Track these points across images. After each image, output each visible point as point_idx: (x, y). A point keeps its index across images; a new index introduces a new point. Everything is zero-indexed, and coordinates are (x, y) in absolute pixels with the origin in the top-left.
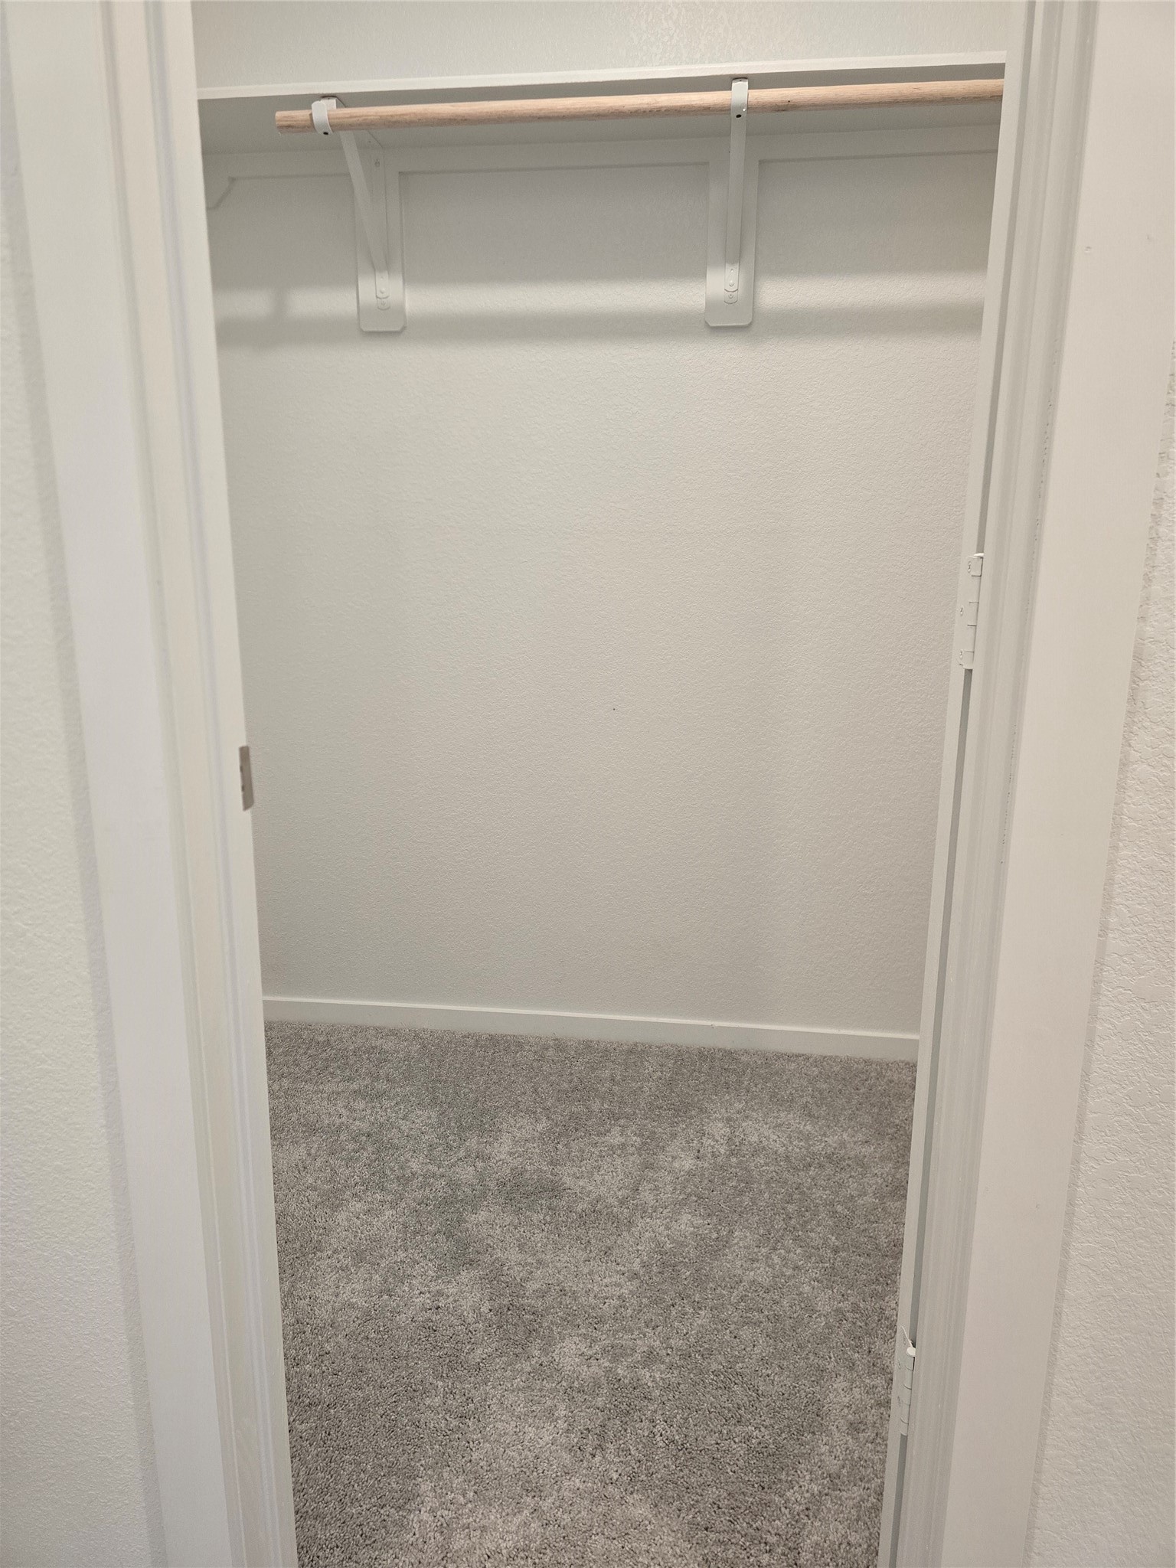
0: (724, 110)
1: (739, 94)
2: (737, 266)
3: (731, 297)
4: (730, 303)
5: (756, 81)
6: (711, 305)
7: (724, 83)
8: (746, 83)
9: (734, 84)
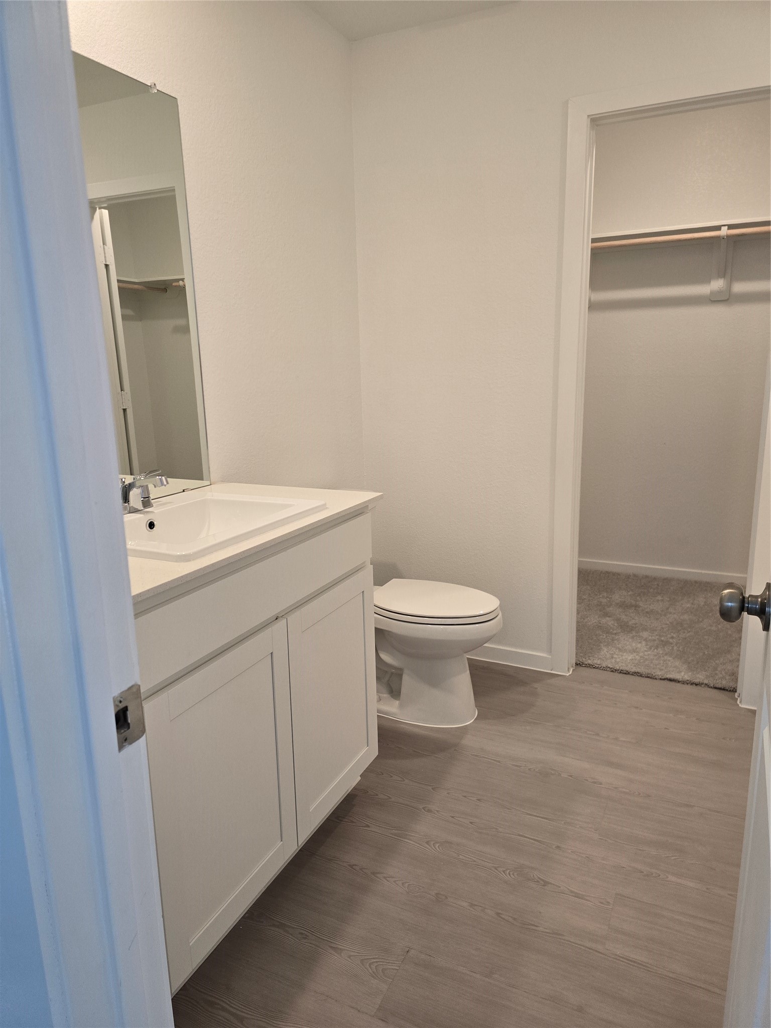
0: (718, 237)
1: (724, 231)
2: (723, 279)
3: (720, 290)
4: (720, 292)
5: (730, 227)
6: (712, 293)
7: (718, 228)
8: (727, 227)
9: (722, 227)
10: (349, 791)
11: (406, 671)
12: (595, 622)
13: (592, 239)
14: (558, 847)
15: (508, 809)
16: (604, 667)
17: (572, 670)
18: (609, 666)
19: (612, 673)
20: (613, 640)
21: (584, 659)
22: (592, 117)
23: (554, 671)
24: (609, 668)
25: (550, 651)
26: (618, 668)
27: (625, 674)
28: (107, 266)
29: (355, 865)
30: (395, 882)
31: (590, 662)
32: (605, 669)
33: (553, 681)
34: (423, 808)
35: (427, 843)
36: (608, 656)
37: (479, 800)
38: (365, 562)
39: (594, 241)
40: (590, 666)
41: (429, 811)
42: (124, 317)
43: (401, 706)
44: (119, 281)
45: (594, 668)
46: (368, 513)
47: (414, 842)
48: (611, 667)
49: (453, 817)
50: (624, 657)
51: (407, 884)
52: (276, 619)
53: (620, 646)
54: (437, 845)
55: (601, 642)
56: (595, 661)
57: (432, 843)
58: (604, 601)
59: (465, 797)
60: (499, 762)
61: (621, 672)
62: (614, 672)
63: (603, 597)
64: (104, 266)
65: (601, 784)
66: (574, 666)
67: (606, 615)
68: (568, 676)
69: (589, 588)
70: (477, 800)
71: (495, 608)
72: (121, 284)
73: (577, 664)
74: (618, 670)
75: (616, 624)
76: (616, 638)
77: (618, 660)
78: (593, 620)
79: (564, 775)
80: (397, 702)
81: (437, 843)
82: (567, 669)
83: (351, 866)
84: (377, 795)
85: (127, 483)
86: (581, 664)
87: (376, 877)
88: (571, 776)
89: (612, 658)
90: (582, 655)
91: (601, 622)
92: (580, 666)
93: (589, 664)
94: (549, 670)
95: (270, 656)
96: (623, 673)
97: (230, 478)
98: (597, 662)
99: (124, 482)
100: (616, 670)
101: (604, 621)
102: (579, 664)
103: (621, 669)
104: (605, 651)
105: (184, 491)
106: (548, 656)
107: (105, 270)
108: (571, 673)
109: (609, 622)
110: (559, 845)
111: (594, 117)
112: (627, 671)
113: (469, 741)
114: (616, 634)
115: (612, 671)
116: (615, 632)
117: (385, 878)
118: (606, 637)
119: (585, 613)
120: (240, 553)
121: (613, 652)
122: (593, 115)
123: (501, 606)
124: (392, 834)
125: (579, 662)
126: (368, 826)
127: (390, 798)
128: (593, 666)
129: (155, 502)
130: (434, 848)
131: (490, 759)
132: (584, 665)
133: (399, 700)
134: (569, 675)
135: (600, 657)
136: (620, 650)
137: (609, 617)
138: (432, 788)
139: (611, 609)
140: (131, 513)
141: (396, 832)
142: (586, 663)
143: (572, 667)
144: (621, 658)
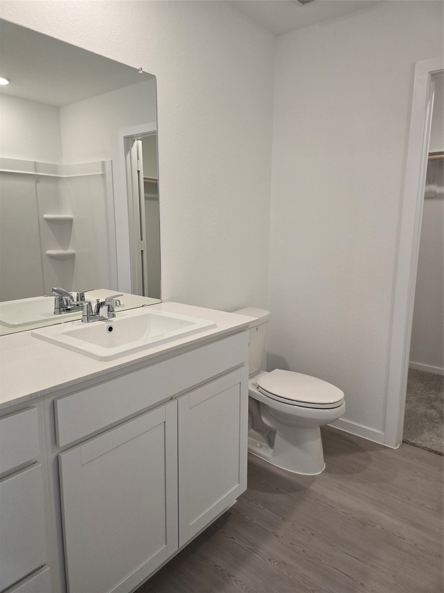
10: (227, 510)
11: (278, 432)
12: (423, 412)
13: (429, 153)
14: (362, 584)
15: (332, 546)
16: (423, 447)
17: (399, 445)
18: (427, 446)
19: (429, 452)
20: (434, 427)
21: (409, 439)
22: (432, 73)
23: (386, 444)
24: (427, 448)
25: (384, 430)
26: (434, 449)
27: (439, 454)
28: (138, 172)
29: (219, 566)
30: (241, 585)
31: (413, 441)
32: (425, 448)
33: (384, 452)
34: (273, 533)
35: (270, 560)
36: (428, 439)
37: (313, 534)
38: (244, 362)
39: (430, 154)
40: (413, 444)
41: (277, 536)
42: (146, 198)
43: (273, 454)
44: (144, 178)
45: (416, 446)
46: (248, 330)
47: (261, 557)
48: (429, 447)
49: (291, 544)
50: (439, 442)
51: (249, 589)
52: (171, 399)
53: (438, 432)
54: (276, 563)
55: (424, 428)
56: (418, 442)
57: (273, 561)
58: (432, 396)
59: (303, 529)
60: (332, 507)
61: (435, 453)
62: (431, 451)
63: (432, 393)
64: (137, 172)
65: (404, 539)
66: (401, 443)
67: (432, 407)
68: (395, 450)
69: (423, 385)
70: (312, 534)
71: (340, 400)
72: (146, 180)
73: (403, 442)
74: (434, 451)
75: (438, 415)
76: (437, 425)
77: (435, 443)
78: (422, 409)
79: (378, 527)
80: (272, 450)
81: (277, 562)
82: (395, 444)
83: (216, 566)
84: (245, 516)
85: (100, 301)
86: (407, 442)
87: (230, 578)
88: (383, 529)
89: (431, 441)
90: (408, 435)
91: (427, 412)
92: (406, 443)
93: (412, 443)
94: (382, 443)
95: (163, 424)
96: (438, 454)
97: (176, 299)
98: (419, 442)
99: (99, 302)
100: (432, 451)
101: (430, 411)
102: (405, 441)
103: (436, 450)
104: (426, 435)
105: (143, 306)
106: (382, 434)
107: (137, 174)
108: (398, 447)
109: (432, 412)
110: (363, 582)
111: (433, 73)
112: (441, 453)
113: (315, 487)
114: (437, 422)
115: (429, 451)
116: (437, 421)
117: (235, 581)
118: (429, 424)
119: (416, 404)
120: (142, 358)
121: (431, 437)
122: (432, 72)
123: (345, 398)
124: (247, 548)
125: (405, 440)
126: (233, 538)
127: (253, 520)
128: (415, 444)
129: (118, 314)
130: (273, 565)
131: (326, 504)
132: (408, 443)
133: (273, 449)
134: (397, 449)
135: (422, 438)
136: (438, 435)
137: (434, 409)
138: (282, 519)
139: (437, 403)
140: (100, 320)
141: (251, 547)
142: (411, 441)
143: (400, 443)
144: (437, 442)
